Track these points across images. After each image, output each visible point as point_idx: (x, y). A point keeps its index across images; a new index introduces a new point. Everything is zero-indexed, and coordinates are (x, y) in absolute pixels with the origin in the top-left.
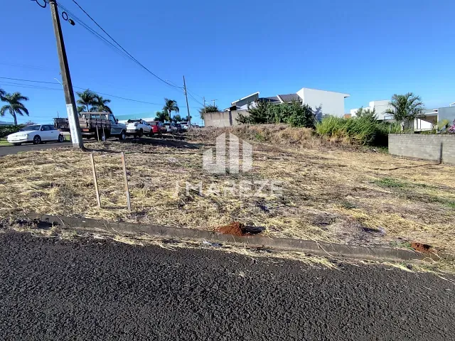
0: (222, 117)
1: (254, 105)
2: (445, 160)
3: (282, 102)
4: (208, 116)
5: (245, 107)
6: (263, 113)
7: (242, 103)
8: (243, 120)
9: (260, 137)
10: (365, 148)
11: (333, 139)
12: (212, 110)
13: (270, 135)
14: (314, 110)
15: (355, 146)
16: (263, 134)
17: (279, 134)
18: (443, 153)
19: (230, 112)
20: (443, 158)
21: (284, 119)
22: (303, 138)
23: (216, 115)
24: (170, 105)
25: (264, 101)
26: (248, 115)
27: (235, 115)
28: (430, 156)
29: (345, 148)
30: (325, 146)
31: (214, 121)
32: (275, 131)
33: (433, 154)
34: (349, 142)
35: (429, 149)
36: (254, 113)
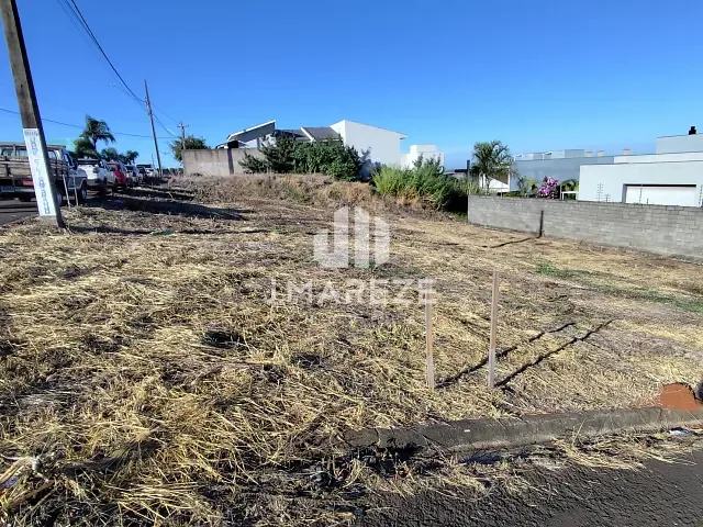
0: (215, 157)
1: (272, 141)
2: (546, 232)
3: (312, 139)
4: (189, 155)
5: (252, 144)
6: (286, 155)
7: (247, 136)
8: (255, 166)
9: (296, 195)
10: (440, 214)
11: (401, 201)
12: (196, 146)
13: (311, 193)
14: (360, 155)
15: (428, 211)
16: (299, 190)
17: (325, 192)
18: (544, 223)
19: (229, 150)
20: (544, 229)
21: (321, 168)
22: (359, 198)
23: (203, 154)
24: (96, 129)
25: (285, 137)
26: (261, 157)
27: (238, 156)
28: (527, 227)
29: (417, 214)
30: (390, 211)
31: (202, 164)
32: (317, 187)
33: (530, 224)
34: (420, 205)
35: (526, 217)
36: (271, 154)
